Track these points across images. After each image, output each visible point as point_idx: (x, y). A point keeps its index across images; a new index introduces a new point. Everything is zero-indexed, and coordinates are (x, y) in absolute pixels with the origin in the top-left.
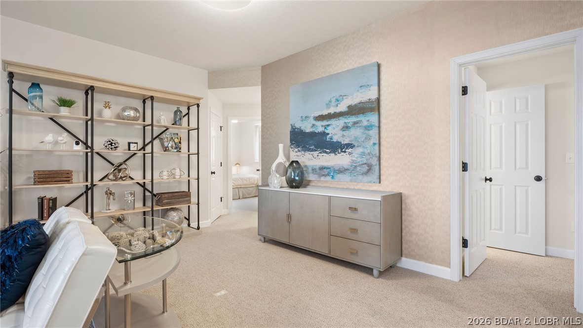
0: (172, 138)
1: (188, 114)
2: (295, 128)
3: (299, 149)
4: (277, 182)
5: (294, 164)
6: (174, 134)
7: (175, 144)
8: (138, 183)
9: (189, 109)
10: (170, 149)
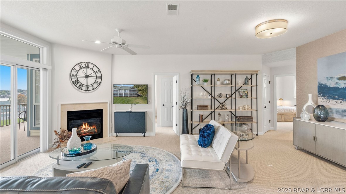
0: (244, 91)
1: (251, 78)
2: (322, 85)
3: (325, 97)
4: (306, 117)
5: (320, 107)
6: (245, 89)
7: (246, 94)
8: (230, 111)
9: (252, 76)
10: (243, 96)
